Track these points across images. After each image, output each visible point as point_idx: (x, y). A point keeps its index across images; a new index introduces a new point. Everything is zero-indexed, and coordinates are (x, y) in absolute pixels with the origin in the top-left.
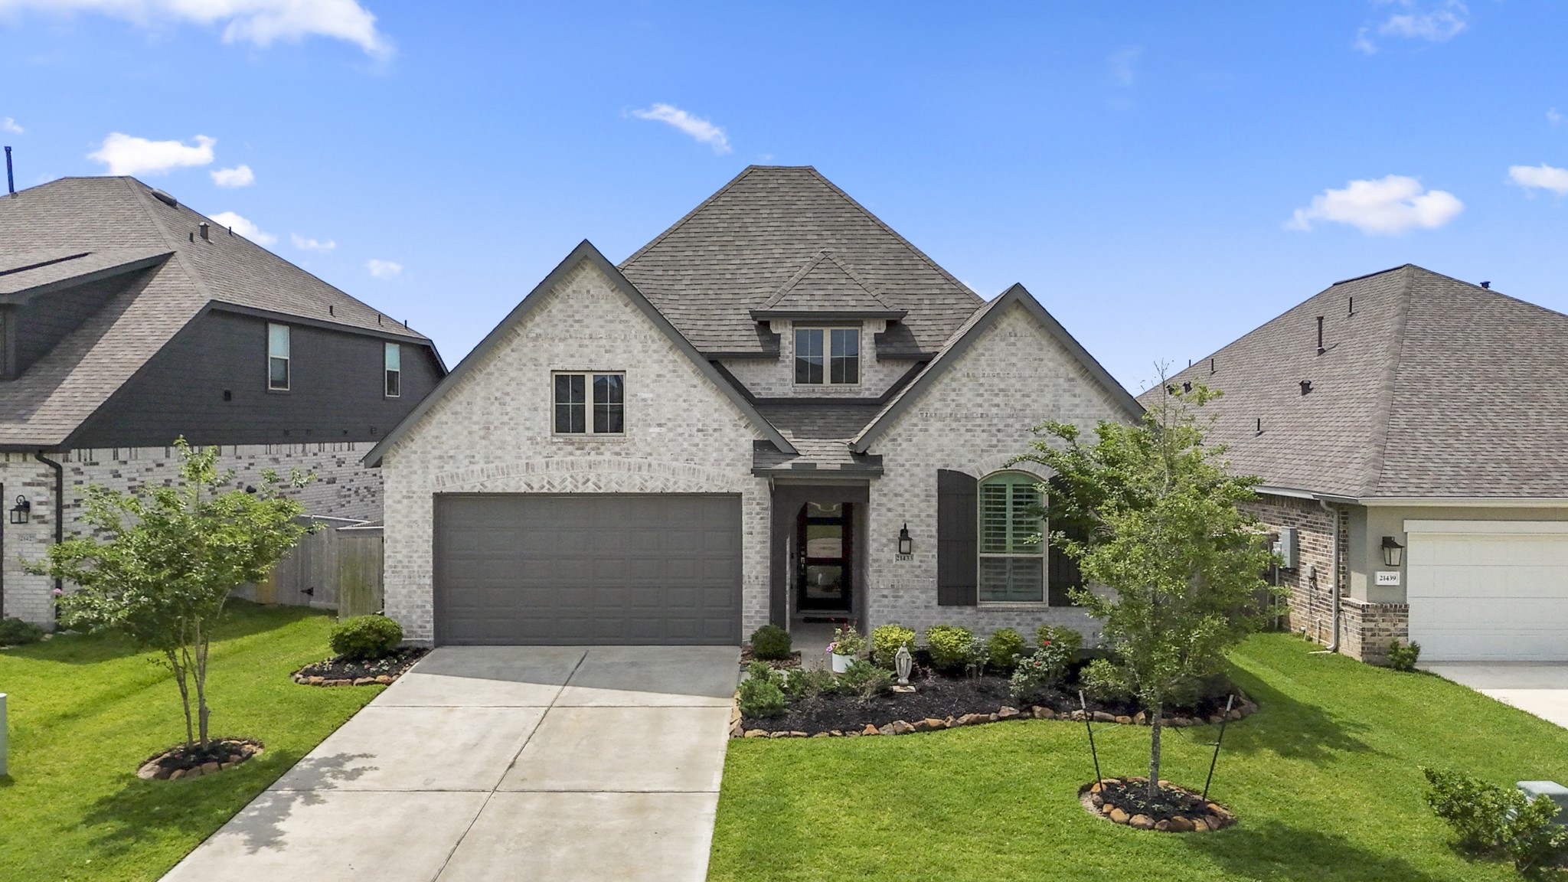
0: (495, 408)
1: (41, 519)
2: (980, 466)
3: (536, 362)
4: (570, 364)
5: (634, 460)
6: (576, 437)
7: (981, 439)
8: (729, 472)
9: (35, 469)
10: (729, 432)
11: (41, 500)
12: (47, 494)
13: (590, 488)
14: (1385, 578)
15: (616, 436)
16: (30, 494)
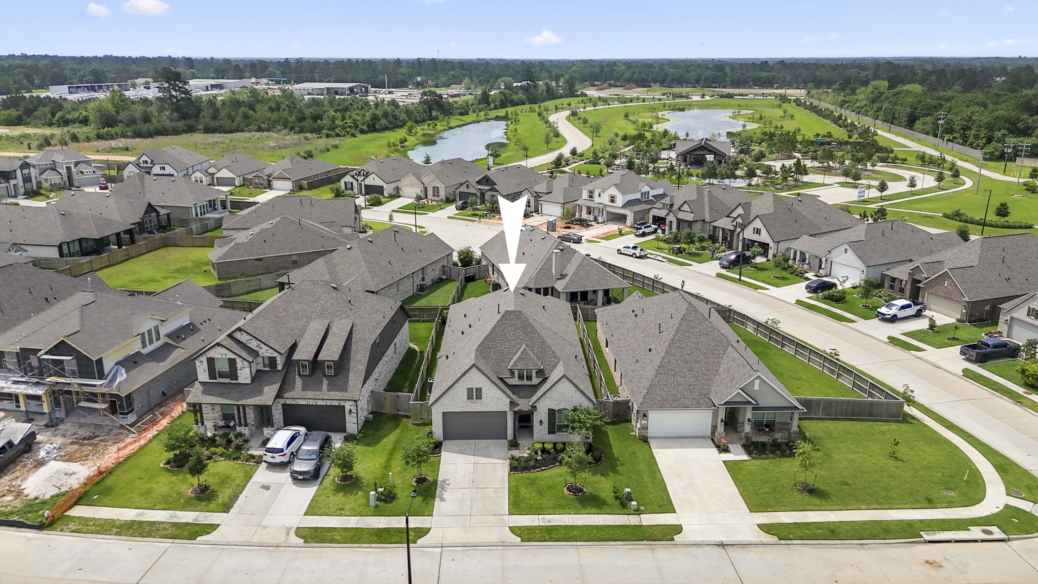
0: (455, 395)
1: (354, 413)
2: (556, 408)
3: (463, 386)
4: (471, 387)
5: (485, 405)
6: (472, 400)
7: (557, 402)
8: (504, 407)
9: (352, 403)
10: (504, 399)
11: (354, 409)
12: (355, 408)
13: (475, 411)
14: (644, 422)
15: (480, 400)
16: (351, 407)
